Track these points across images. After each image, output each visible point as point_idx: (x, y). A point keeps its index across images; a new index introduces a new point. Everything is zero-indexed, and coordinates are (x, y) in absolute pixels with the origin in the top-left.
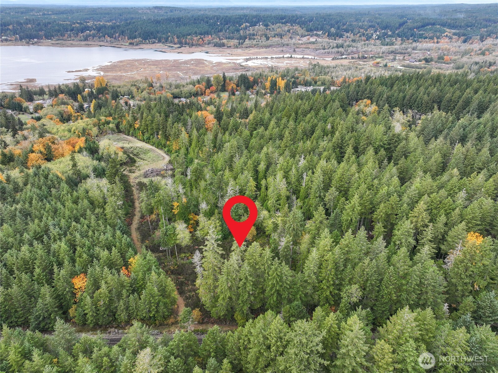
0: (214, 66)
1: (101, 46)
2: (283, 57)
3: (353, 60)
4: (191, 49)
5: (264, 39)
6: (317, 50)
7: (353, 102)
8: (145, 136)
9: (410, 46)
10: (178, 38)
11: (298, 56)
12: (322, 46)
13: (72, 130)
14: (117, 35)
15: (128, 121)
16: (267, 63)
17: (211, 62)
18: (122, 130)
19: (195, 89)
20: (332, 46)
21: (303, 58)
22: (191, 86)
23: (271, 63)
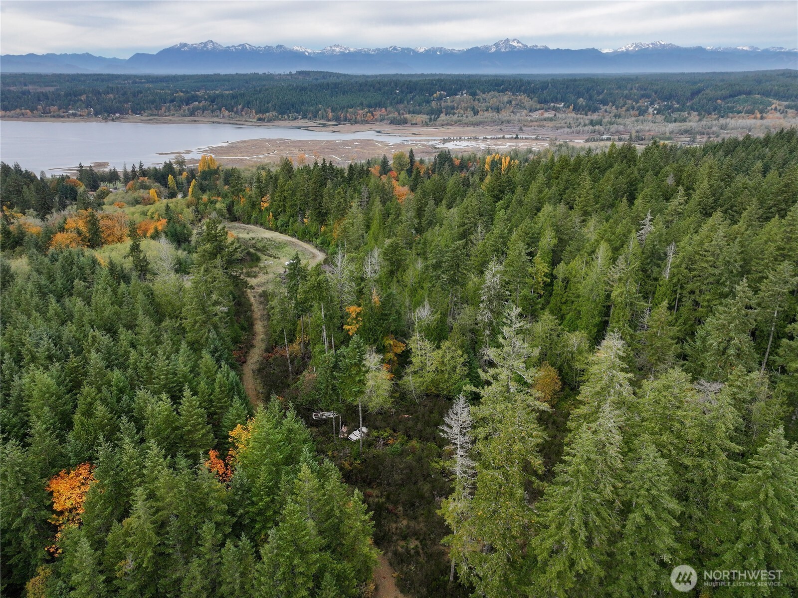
0: (392, 148)
1: (213, 122)
2: (504, 138)
3: (621, 143)
4: (354, 127)
5: (470, 113)
6: (557, 128)
8: (279, 221)
9: (714, 122)
10: (333, 111)
11: (529, 137)
12: (566, 123)
13: (149, 214)
14: (240, 107)
15: (250, 196)
16: (478, 146)
17: (385, 144)
18: (237, 214)
20: (583, 124)
21: (536, 139)
23: (484, 145)
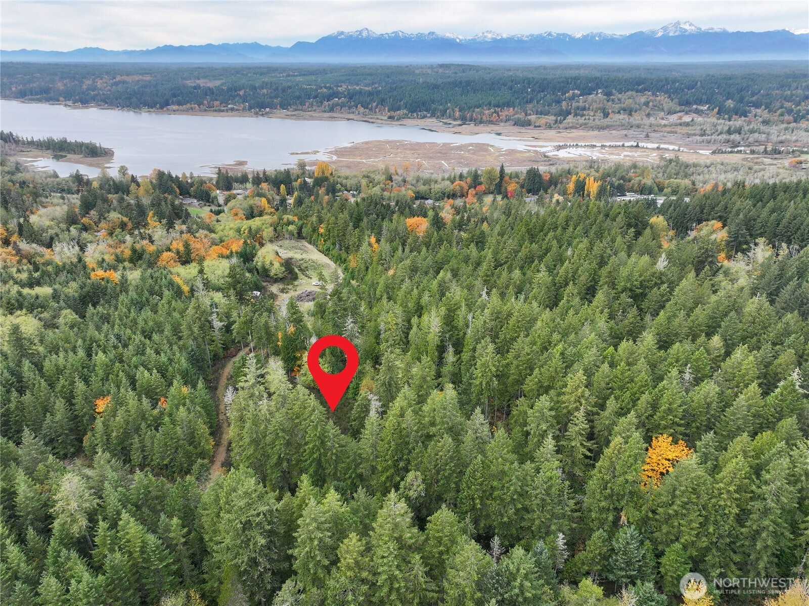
0: (502, 155)
1: (349, 119)
2: (623, 146)
3: (752, 156)
4: (476, 128)
5: (599, 115)
6: (689, 136)
7: (692, 223)
8: (327, 245)
10: (460, 111)
11: (650, 145)
12: (702, 130)
14: (374, 104)
16: (590, 154)
17: (499, 149)
18: (303, 235)
19: (452, 187)
20: (719, 131)
21: (658, 148)
22: (448, 183)
23: (598, 154)
